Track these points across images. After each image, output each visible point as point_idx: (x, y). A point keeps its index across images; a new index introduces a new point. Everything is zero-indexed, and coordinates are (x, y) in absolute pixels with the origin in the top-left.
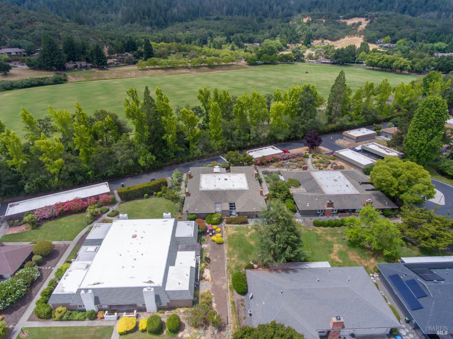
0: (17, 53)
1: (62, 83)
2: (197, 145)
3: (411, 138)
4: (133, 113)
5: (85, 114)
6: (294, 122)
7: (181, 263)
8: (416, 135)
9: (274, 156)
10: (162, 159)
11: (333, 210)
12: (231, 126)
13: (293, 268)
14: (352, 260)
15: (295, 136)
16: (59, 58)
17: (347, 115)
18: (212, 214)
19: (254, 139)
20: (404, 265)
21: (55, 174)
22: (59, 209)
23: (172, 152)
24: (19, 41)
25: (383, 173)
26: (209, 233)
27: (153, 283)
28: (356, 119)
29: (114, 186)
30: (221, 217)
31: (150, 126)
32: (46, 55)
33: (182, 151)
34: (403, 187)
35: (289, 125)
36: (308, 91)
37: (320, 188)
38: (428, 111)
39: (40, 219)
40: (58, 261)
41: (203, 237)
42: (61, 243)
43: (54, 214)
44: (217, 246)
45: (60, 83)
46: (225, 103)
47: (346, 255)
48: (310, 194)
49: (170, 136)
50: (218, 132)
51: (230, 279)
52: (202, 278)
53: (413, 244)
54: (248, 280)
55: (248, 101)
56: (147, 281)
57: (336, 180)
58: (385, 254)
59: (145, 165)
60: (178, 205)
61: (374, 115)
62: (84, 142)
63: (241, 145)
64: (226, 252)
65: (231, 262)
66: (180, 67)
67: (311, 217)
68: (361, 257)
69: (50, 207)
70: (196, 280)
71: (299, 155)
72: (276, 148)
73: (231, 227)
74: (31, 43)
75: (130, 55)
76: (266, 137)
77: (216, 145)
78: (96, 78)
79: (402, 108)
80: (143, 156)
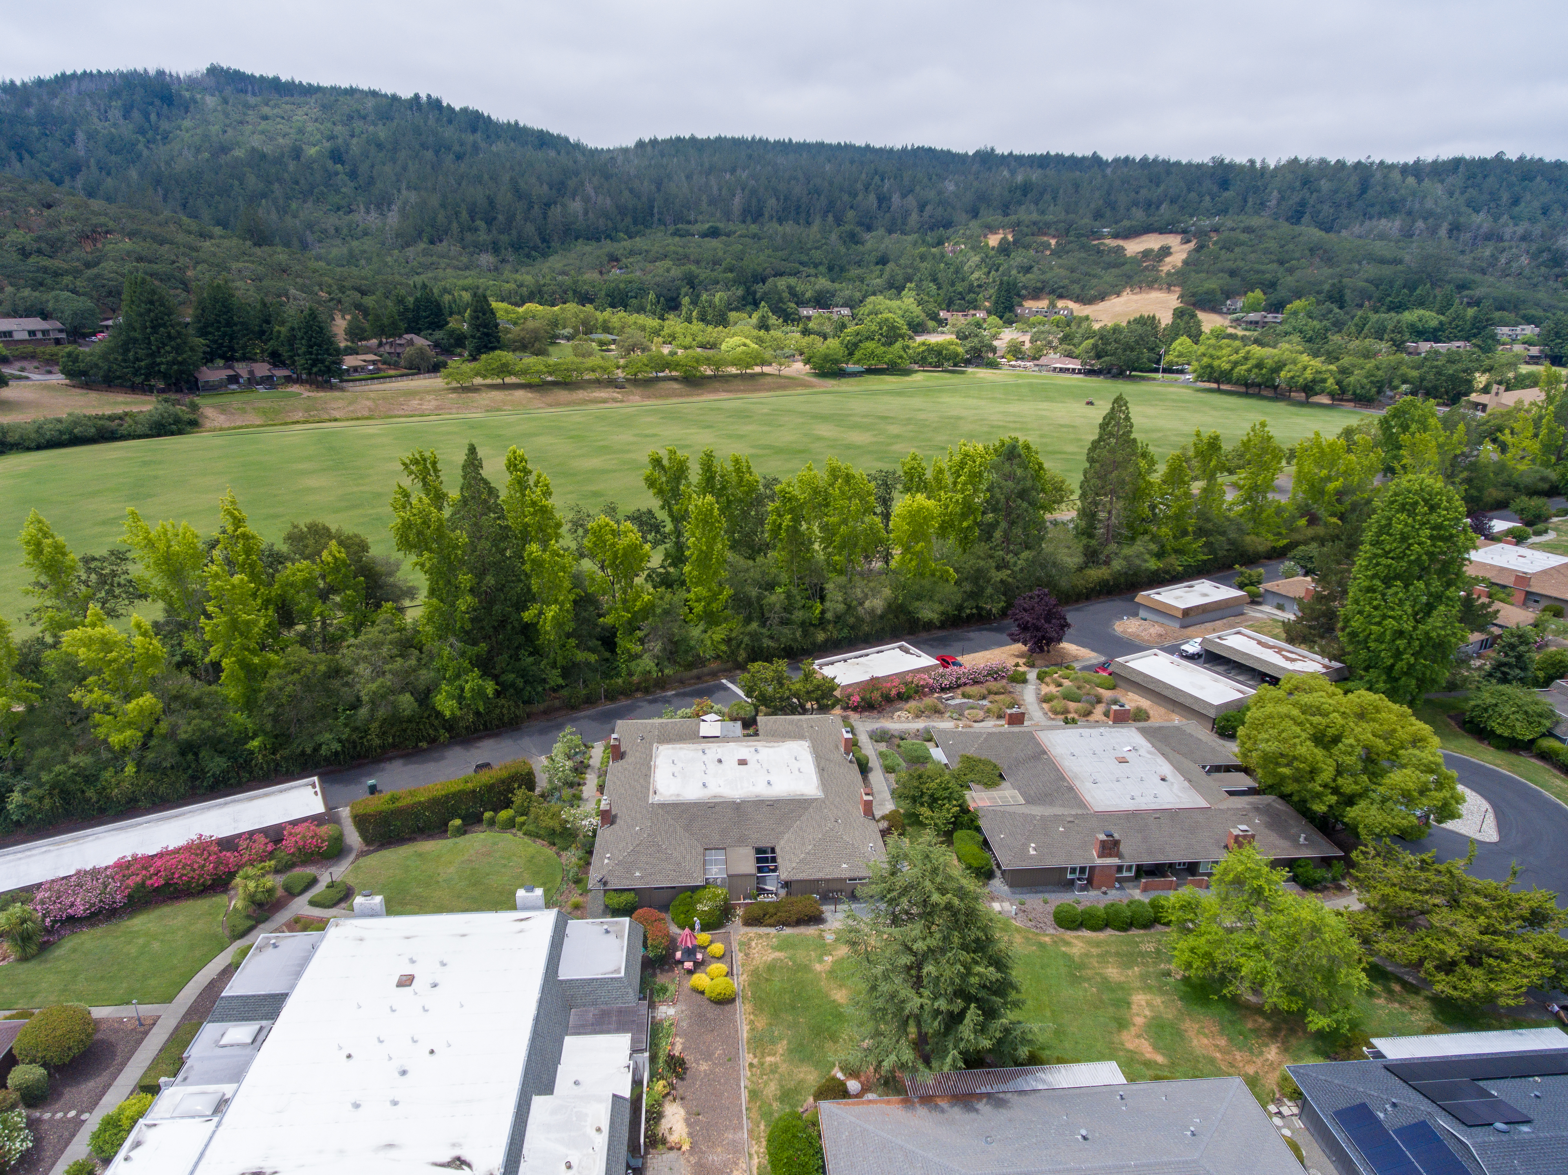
0: (32, 333)
1: (180, 432)
2: (642, 641)
3: (1360, 612)
4: (420, 533)
5: (253, 537)
6: (970, 562)
7: (576, 1083)
8: (1375, 603)
9: (909, 678)
10: (519, 692)
11: (1120, 869)
12: (758, 576)
13: (989, 1089)
14: (1198, 1052)
15: (977, 607)
16: (178, 349)
17: (1147, 537)
18: (694, 889)
19: (838, 618)
20: (1386, 1068)
21: (125, 750)
22: (129, 882)
23: (554, 665)
24: (45, 297)
25: (1280, 733)
26: (681, 962)
27: (469, 1166)
28: (1177, 551)
29: (340, 791)
30: (726, 900)
31: (480, 575)
32: (135, 341)
33: (588, 664)
34: (1351, 780)
35: (956, 570)
36: (1015, 461)
37: (1071, 789)
38: (1406, 525)
39: (55, 922)
40: (110, 1085)
41: (662, 979)
42: (126, 1012)
43: (108, 899)
44: (712, 1012)
45: (172, 434)
46: (741, 501)
47: (1179, 1034)
48: (1037, 811)
49: (551, 612)
50: (714, 597)
51: (759, 1142)
52: (655, 1141)
53: (1405, 984)
54: (827, 1144)
55: (816, 492)
56: (446, 1159)
57: (1123, 761)
58: (1312, 1028)
59: (458, 713)
60: (572, 857)
61: (1233, 535)
62: (241, 634)
63: (795, 640)
64: (745, 1032)
65: (762, 1074)
66: (589, 382)
67: (1047, 896)
68: (1231, 1040)
69: (95, 873)
70: (633, 1147)
71: (995, 674)
72: (913, 649)
73: (760, 936)
74: (84, 303)
75: (420, 341)
76: (879, 612)
77: (709, 643)
78: (299, 416)
79: (1322, 513)
80: (450, 681)
